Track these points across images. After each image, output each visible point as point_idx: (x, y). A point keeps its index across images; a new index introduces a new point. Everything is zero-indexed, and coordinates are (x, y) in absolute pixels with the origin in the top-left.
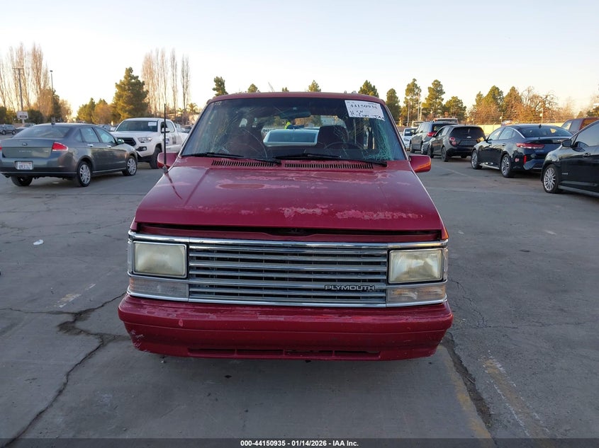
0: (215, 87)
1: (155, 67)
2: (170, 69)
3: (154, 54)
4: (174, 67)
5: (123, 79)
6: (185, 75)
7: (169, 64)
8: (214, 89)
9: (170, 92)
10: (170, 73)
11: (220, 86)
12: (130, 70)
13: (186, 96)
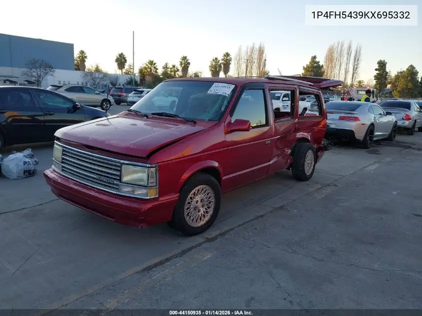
0: (378, 68)
1: (335, 55)
2: (346, 56)
3: (336, 45)
4: (349, 54)
5: (308, 64)
6: (357, 60)
7: (345, 52)
8: (376, 70)
9: (343, 72)
10: (345, 58)
11: (381, 67)
12: (315, 57)
13: (355, 75)
